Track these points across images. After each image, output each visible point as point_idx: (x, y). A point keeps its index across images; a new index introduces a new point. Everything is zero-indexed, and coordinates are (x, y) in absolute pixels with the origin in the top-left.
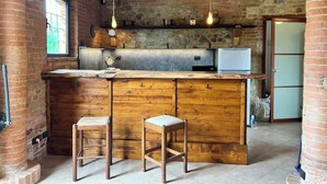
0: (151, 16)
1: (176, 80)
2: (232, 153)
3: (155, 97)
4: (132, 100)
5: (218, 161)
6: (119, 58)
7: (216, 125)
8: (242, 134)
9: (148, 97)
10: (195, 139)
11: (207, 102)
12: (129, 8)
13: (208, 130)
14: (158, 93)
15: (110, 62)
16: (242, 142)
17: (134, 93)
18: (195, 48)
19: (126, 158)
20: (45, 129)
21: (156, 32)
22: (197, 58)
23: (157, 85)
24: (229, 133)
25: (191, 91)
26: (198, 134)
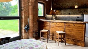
0: (65, 6)
1: (65, 23)
2: (80, 43)
3: (60, 27)
4: (54, 27)
5: (75, 44)
6: (56, 17)
7: (76, 35)
8: (83, 38)
9: (58, 27)
10: (70, 38)
11: (73, 29)
12: (59, 4)
13: (73, 36)
14: (60, 26)
15: (54, 18)
16: (83, 40)
17: (55, 25)
18: (78, 14)
19: (53, 40)
20: (37, 31)
21: (66, 10)
22: (78, 17)
23: (60, 24)
24: (79, 38)
25: (69, 26)
26: (70, 37)
